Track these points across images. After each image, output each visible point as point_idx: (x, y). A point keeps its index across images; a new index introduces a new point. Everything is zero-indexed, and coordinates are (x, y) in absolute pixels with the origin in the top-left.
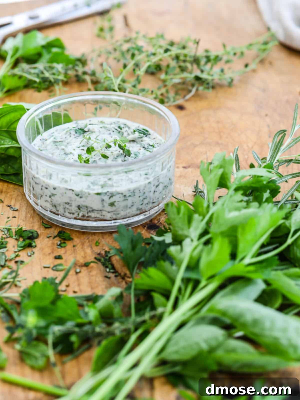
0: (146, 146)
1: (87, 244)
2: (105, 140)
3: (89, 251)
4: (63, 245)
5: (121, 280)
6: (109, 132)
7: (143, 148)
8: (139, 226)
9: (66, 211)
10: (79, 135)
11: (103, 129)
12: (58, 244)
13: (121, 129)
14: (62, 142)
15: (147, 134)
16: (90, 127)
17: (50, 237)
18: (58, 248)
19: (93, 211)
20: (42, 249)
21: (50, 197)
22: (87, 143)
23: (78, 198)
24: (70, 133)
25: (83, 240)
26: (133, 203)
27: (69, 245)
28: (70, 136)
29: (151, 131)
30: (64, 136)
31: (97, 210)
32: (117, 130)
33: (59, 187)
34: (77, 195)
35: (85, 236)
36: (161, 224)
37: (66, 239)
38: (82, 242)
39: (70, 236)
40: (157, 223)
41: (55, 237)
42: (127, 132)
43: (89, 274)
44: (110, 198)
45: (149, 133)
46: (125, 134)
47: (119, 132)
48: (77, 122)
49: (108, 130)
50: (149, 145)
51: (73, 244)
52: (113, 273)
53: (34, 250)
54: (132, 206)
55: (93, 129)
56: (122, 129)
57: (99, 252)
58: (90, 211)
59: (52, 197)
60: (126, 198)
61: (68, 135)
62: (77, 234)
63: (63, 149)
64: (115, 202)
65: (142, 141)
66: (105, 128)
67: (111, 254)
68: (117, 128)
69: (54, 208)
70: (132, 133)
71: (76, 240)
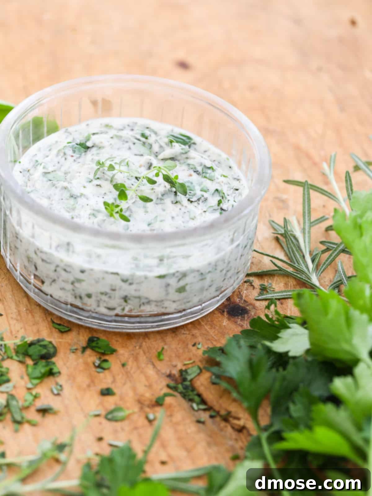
0: (199, 169)
1: (143, 358)
2: (129, 163)
3: (151, 371)
4: (105, 365)
5: (223, 424)
6: (127, 145)
7: (195, 172)
8: (213, 312)
9: (101, 304)
10: (78, 156)
11: (115, 140)
12: (97, 364)
13: (147, 138)
14: (55, 171)
15: (189, 143)
16: (95, 139)
17: (76, 349)
18: (98, 372)
19: (149, 302)
20: (72, 378)
21: (73, 283)
22: (104, 173)
23: (125, 286)
24: (65, 154)
25: (133, 350)
26: (212, 281)
27: (113, 362)
28: (66, 159)
29: (196, 138)
30: (56, 160)
31: (156, 301)
32: (139, 140)
33: (92, 270)
34: (125, 281)
35: (134, 342)
36: (246, 304)
37: (106, 352)
38: (133, 354)
39: (108, 345)
40: (239, 301)
41: (84, 349)
42: (158, 143)
43: (171, 421)
44: (179, 280)
45: (192, 142)
46: (156, 148)
47: (144, 143)
48: (67, 130)
49: (124, 141)
50: (205, 166)
51: (120, 362)
52: (205, 410)
53: (60, 380)
54: (210, 286)
55: (101, 143)
56: (149, 138)
57: (168, 372)
58: (143, 304)
59: (77, 285)
60: (203, 277)
61: (62, 157)
62: (120, 340)
63: (66, 188)
64: (187, 284)
65: (187, 158)
66: (119, 137)
67: (190, 374)
68: (139, 137)
69: (78, 299)
70: (166, 144)
71: (121, 351)
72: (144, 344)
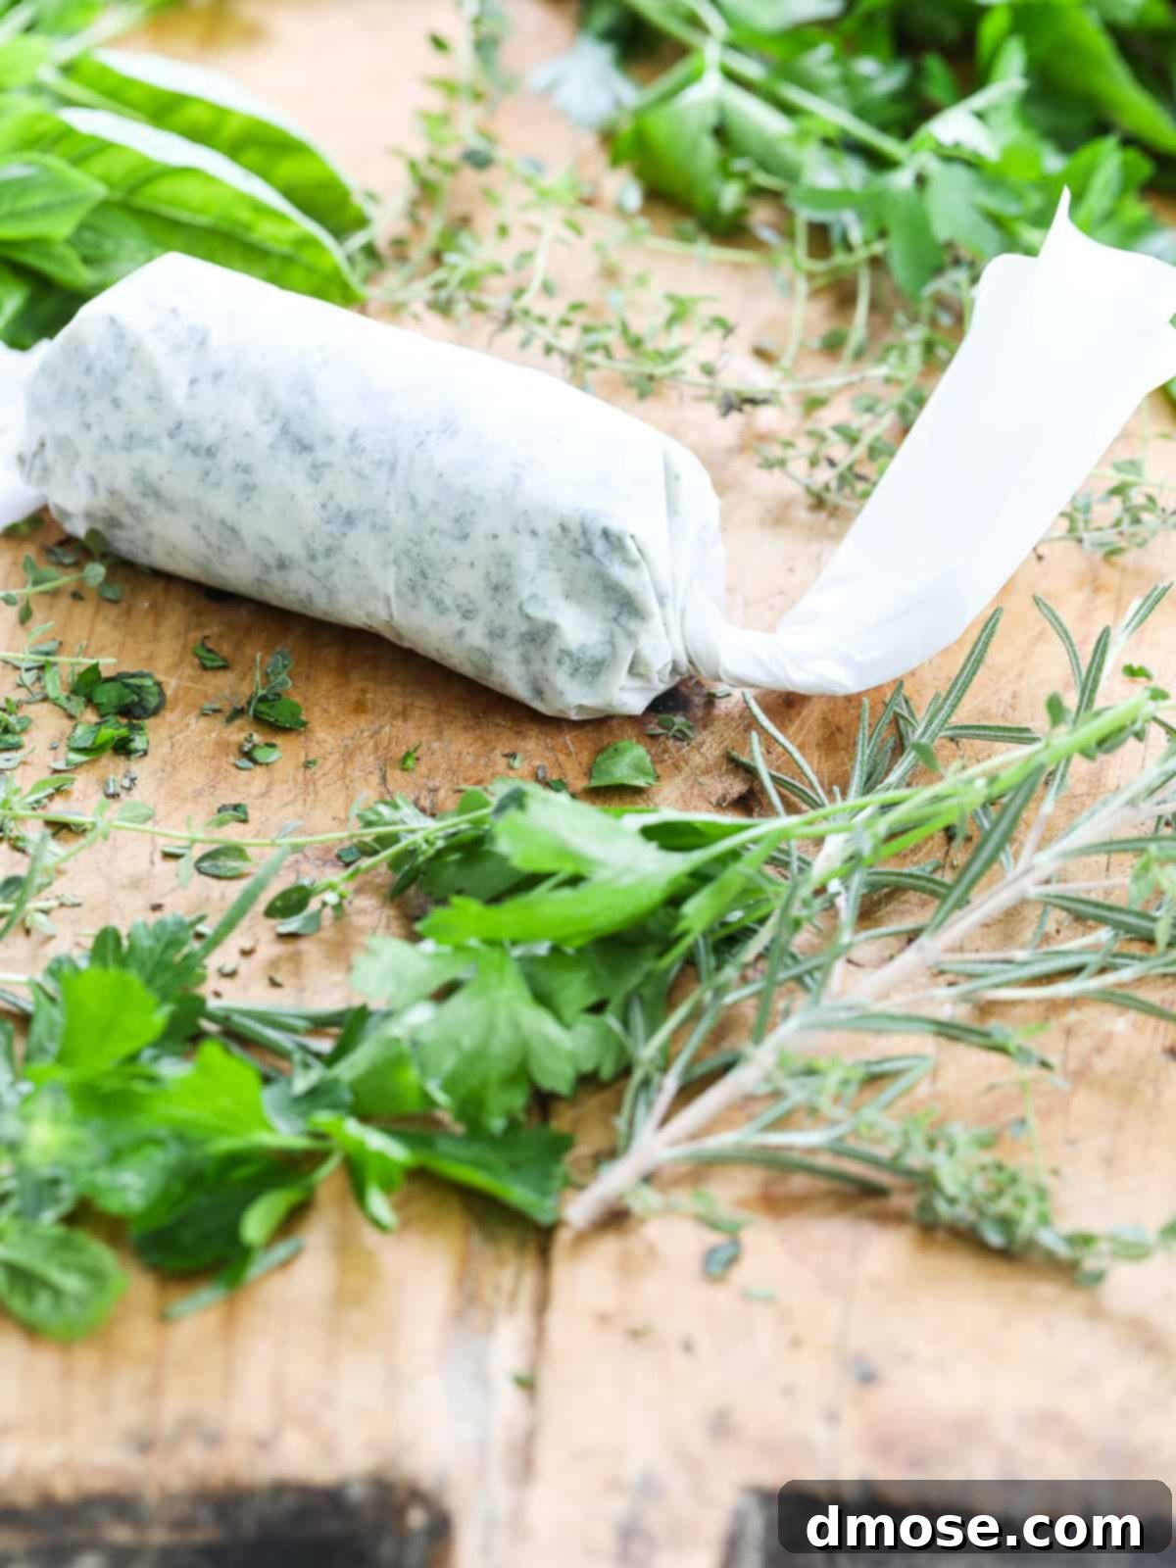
1: (367, 759)
4: (262, 755)
12: (245, 750)
17: (216, 711)
18: (239, 767)
20: (171, 767)
25: (353, 737)
35: (363, 721)
37: (281, 726)
38: (346, 746)
39: (298, 710)
41: (235, 715)
51: (307, 755)
53: (138, 768)
71: (320, 733)
72: (387, 729)
